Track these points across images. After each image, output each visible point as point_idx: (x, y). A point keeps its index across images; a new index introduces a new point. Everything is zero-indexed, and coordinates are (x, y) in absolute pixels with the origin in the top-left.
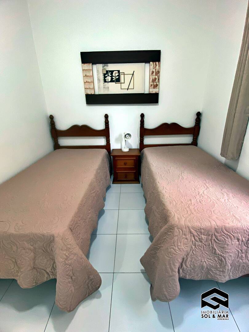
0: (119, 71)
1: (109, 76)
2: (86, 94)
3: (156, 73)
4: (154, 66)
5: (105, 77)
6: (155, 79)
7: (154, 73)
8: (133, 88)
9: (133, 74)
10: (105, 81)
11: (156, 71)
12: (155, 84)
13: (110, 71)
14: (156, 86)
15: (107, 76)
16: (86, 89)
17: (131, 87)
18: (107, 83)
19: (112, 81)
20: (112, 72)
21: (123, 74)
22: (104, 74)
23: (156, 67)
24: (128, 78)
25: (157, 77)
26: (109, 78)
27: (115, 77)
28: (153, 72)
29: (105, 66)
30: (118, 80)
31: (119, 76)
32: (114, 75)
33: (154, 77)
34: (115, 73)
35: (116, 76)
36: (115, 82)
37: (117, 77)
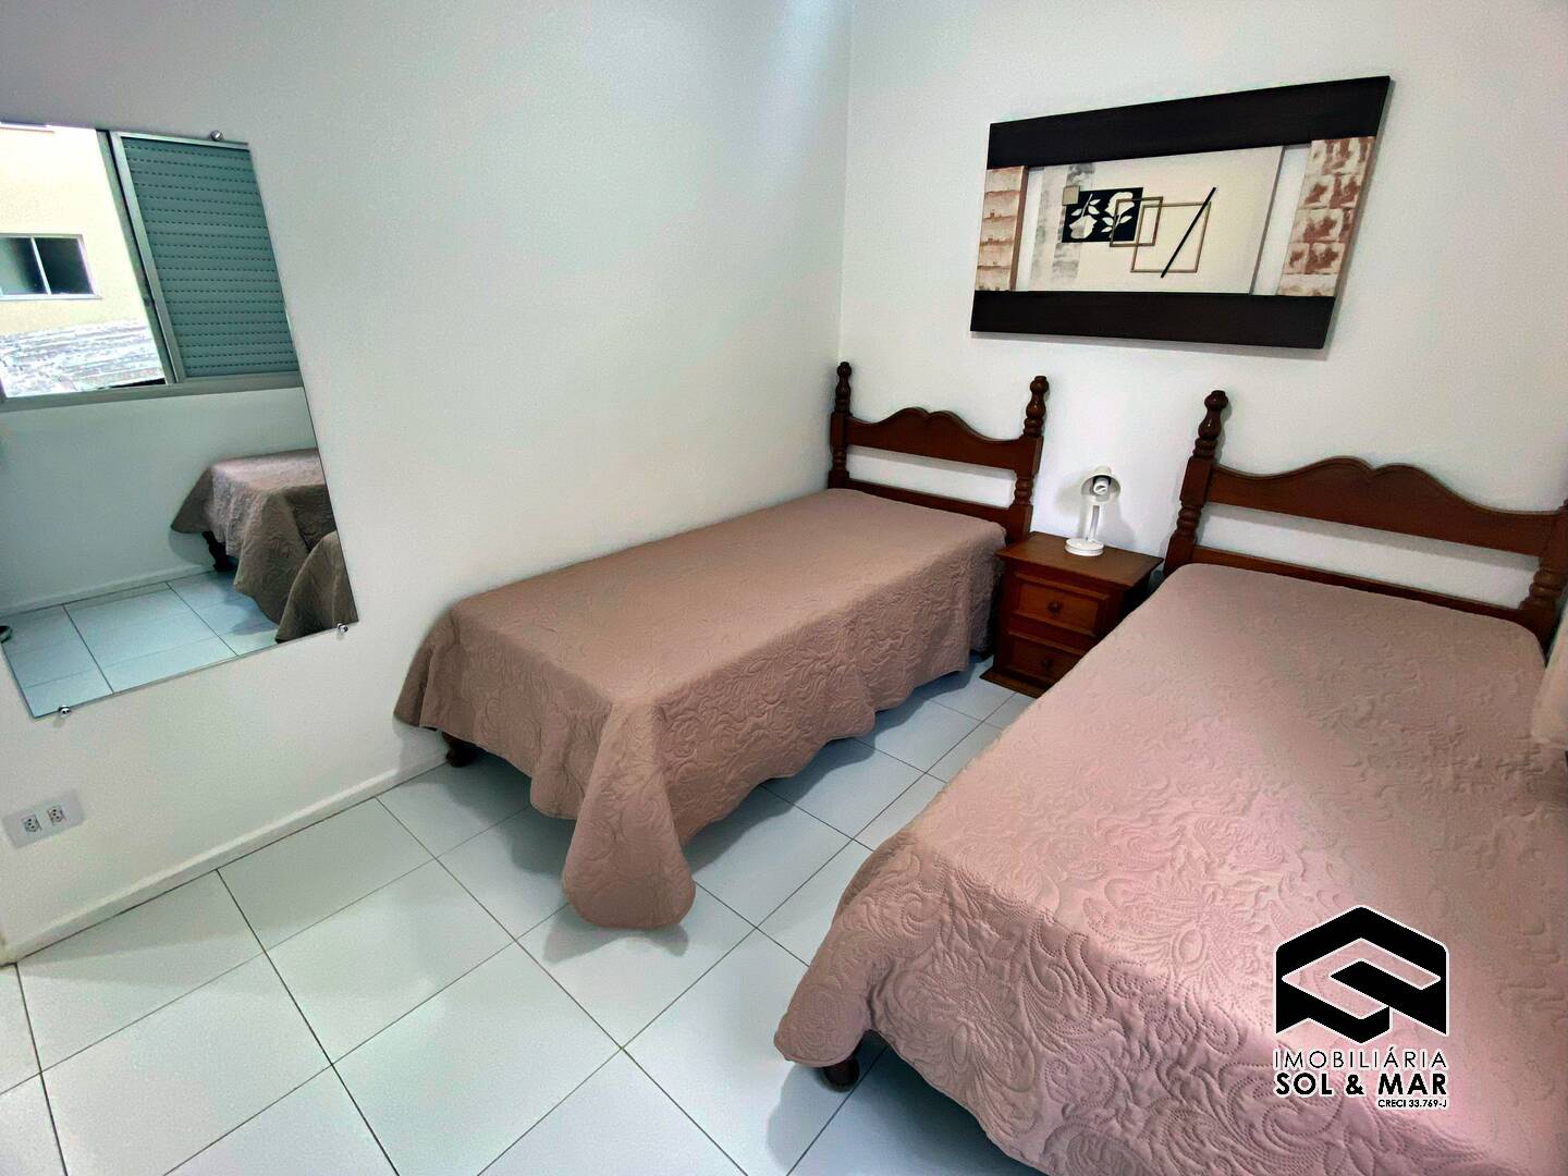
0: (1137, 193)
1: (1087, 213)
2: (978, 289)
3: (1337, 193)
4: (1329, 160)
5: (1070, 218)
6: (1328, 224)
7: (1326, 198)
8: (1193, 268)
9: (1206, 203)
10: (1067, 237)
11: (1338, 183)
12: (1320, 248)
13: (1097, 194)
14: (1322, 262)
15: (1079, 216)
16: (982, 272)
17: (1185, 260)
18: (1072, 244)
19: (1097, 235)
20: (1105, 196)
21: (1157, 202)
22: (1070, 209)
23: (1341, 164)
24: (1175, 222)
25: (1337, 214)
26: (1086, 225)
27: (1115, 218)
28: (1319, 190)
29: (1079, 173)
30: (1125, 233)
31: (1133, 212)
32: (1110, 209)
33: (1318, 216)
34: (1119, 202)
35: (1120, 213)
36: (1109, 240)
37: (1126, 219)
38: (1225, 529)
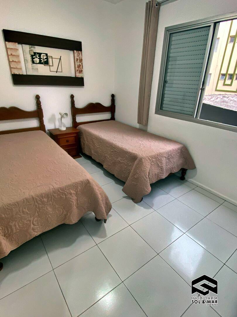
0: (47, 54)
1: (36, 57)
2: (12, 74)
3: (80, 60)
4: (77, 54)
5: (33, 59)
6: (80, 65)
7: (79, 60)
8: (61, 71)
9: (60, 59)
10: (33, 62)
11: (80, 59)
12: (80, 69)
13: (38, 53)
14: (81, 72)
15: (35, 58)
16: (11, 69)
17: (59, 70)
18: (35, 64)
19: (40, 63)
20: (40, 54)
21: (51, 57)
22: (32, 56)
23: (79, 55)
24: (56, 62)
25: (81, 64)
26: (37, 60)
27: (43, 59)
28: (77, 59)
29: (32, 48)
30: (46, 63)
31: (47, 58)
32: (42, 57)
33: (79, 63)
34: (43, 56)
35: (44, 58)
36: (43, 64)
37: (46, 60)
38: (80, 119)
